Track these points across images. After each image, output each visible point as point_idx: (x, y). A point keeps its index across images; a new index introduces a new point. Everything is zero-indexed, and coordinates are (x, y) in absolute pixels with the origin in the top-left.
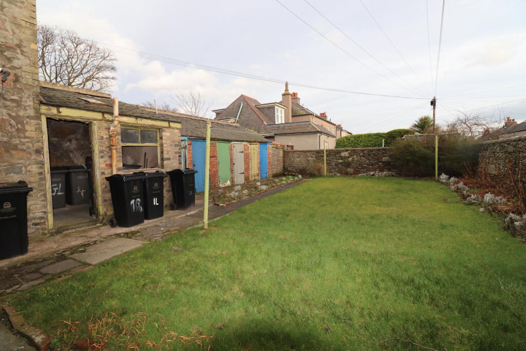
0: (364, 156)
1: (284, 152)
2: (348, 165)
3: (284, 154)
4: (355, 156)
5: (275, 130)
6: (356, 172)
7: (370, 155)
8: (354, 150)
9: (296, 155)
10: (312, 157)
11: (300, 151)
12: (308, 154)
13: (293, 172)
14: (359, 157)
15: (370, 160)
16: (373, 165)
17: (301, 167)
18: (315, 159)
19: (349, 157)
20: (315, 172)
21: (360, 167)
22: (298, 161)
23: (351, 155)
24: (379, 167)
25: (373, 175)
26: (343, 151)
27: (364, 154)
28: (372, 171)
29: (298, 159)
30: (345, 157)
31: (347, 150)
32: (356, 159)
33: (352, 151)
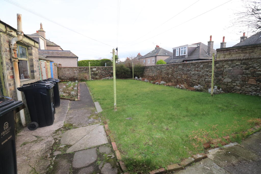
0: (103, 70)
1: (58, 68)
2: (96, 74)
3: (58, 69)
4: (99, 70)
5: (46, 53)
6: (100, 78)
7: (105, 70)
8: (99, 68)
9: (66, 70)
10: (76, 71)
11: (69, 68)
12: (74, 69)
13: (65, 79)
14: (101, 71)
15: (105, 72)
16: (107, 74)
17: (71, 76)
18: (78, 72)
19: (96, 71)
20: (84, 79)
21: (102, 76)
22: (68, 74)
23: (97, 70)
24: (110, 75)
25: (108, 79)
26: (93, 68)
27: (103, 69)
28: (107, 77)
29: (68, 72)
30: (95, 71)
31: (95, 68)
32: (100, 72)
33: (98, 68)
